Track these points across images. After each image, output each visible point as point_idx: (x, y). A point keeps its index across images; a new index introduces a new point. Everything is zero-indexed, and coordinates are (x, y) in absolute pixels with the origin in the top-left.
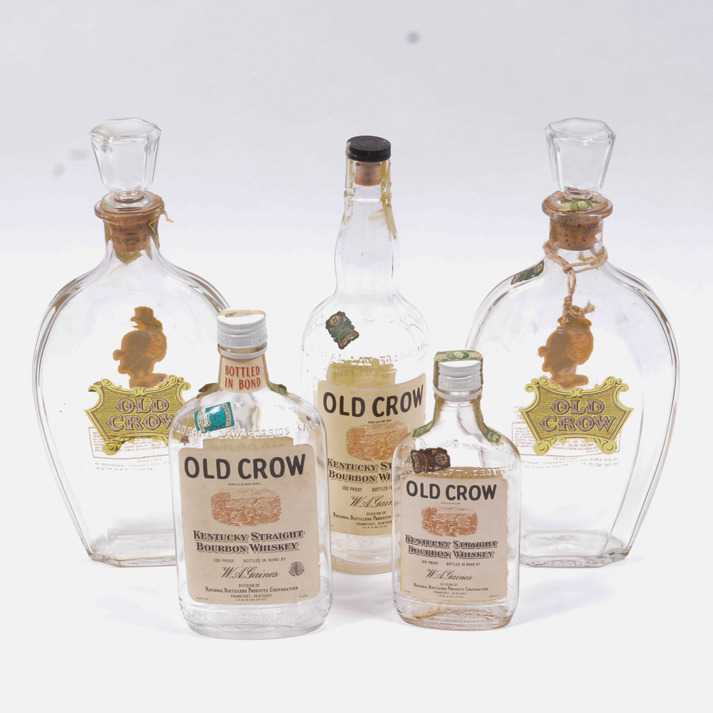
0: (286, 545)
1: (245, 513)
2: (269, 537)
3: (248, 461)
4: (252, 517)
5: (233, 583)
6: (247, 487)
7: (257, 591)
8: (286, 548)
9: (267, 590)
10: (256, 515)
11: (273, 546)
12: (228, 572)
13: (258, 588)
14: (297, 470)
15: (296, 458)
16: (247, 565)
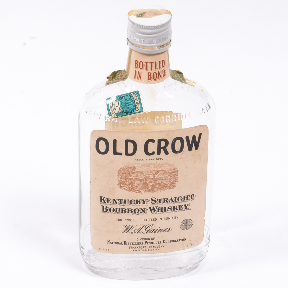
0: (180, 206)
1: (147, 182)
2: (166, 201)
3: (153, 141)
4: (153, 186)
5: (132, 238)
6: (150, 161)
7: (152, 243)
8: (180, 209)
9: (161, 242)
10: (156, 184)
11: (168, 208)
12: (128, 229)
13: (153, 241)
14: (194, 147)
15: (194, 137)
16: (145, 223)
